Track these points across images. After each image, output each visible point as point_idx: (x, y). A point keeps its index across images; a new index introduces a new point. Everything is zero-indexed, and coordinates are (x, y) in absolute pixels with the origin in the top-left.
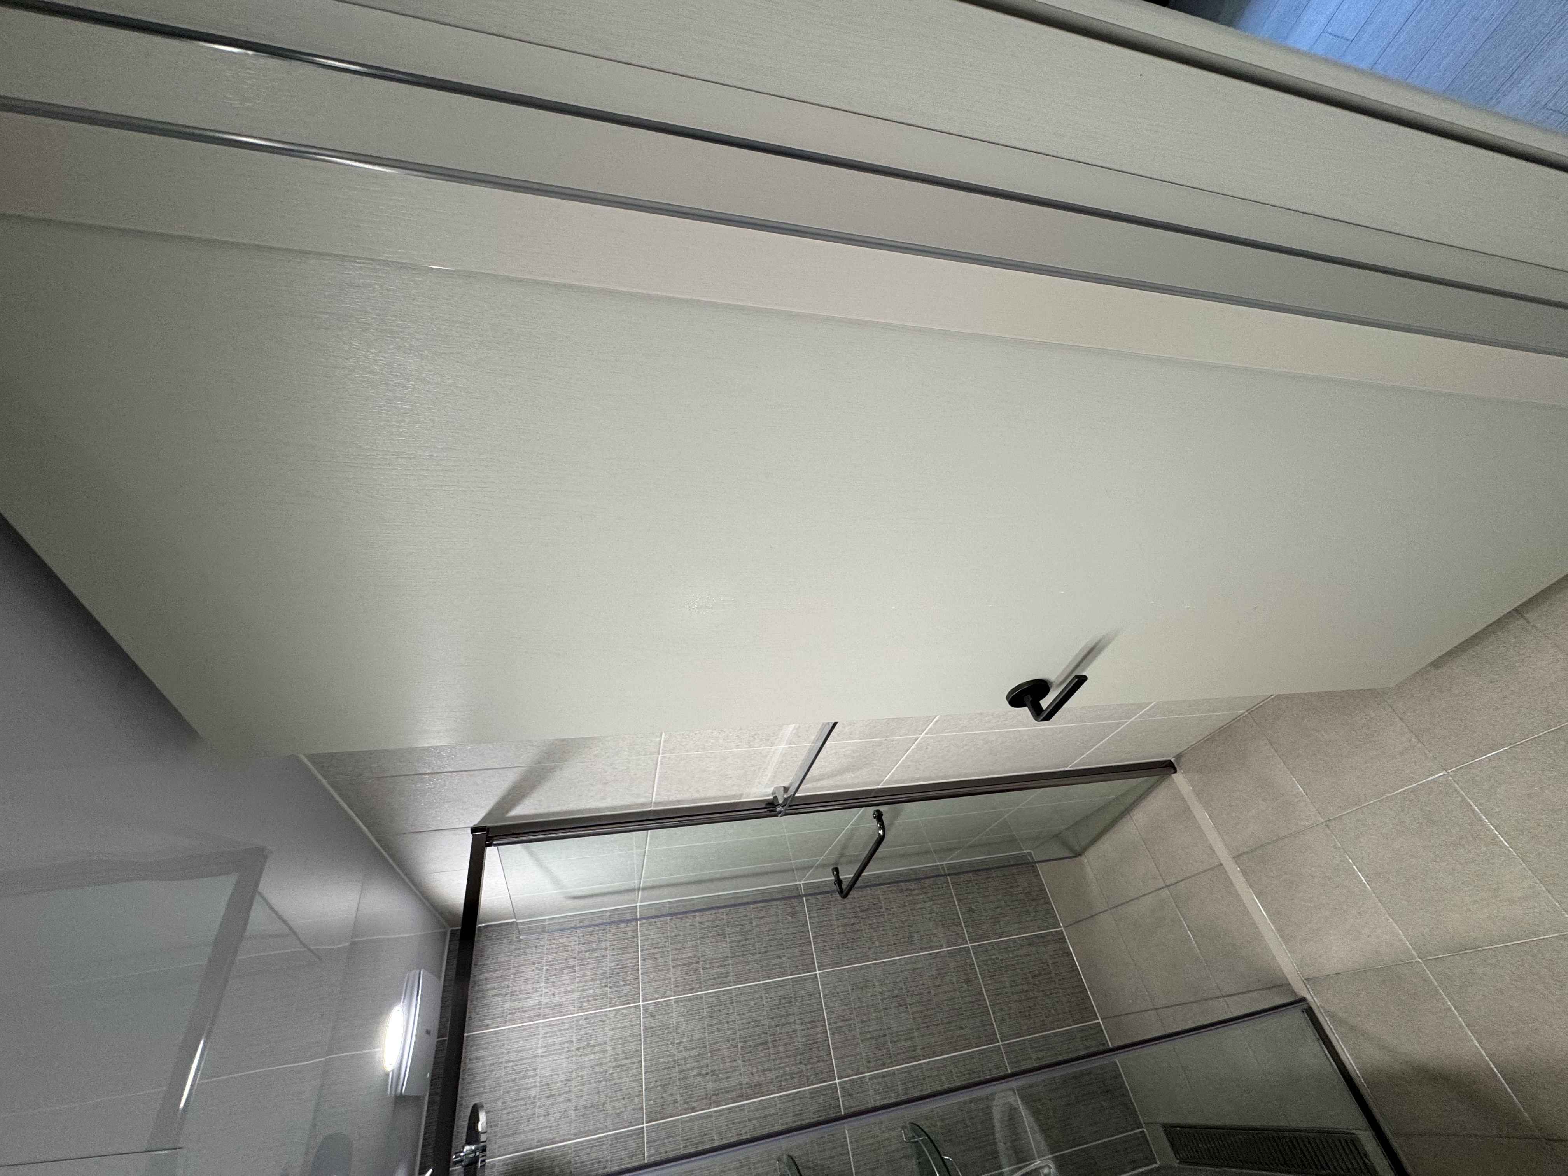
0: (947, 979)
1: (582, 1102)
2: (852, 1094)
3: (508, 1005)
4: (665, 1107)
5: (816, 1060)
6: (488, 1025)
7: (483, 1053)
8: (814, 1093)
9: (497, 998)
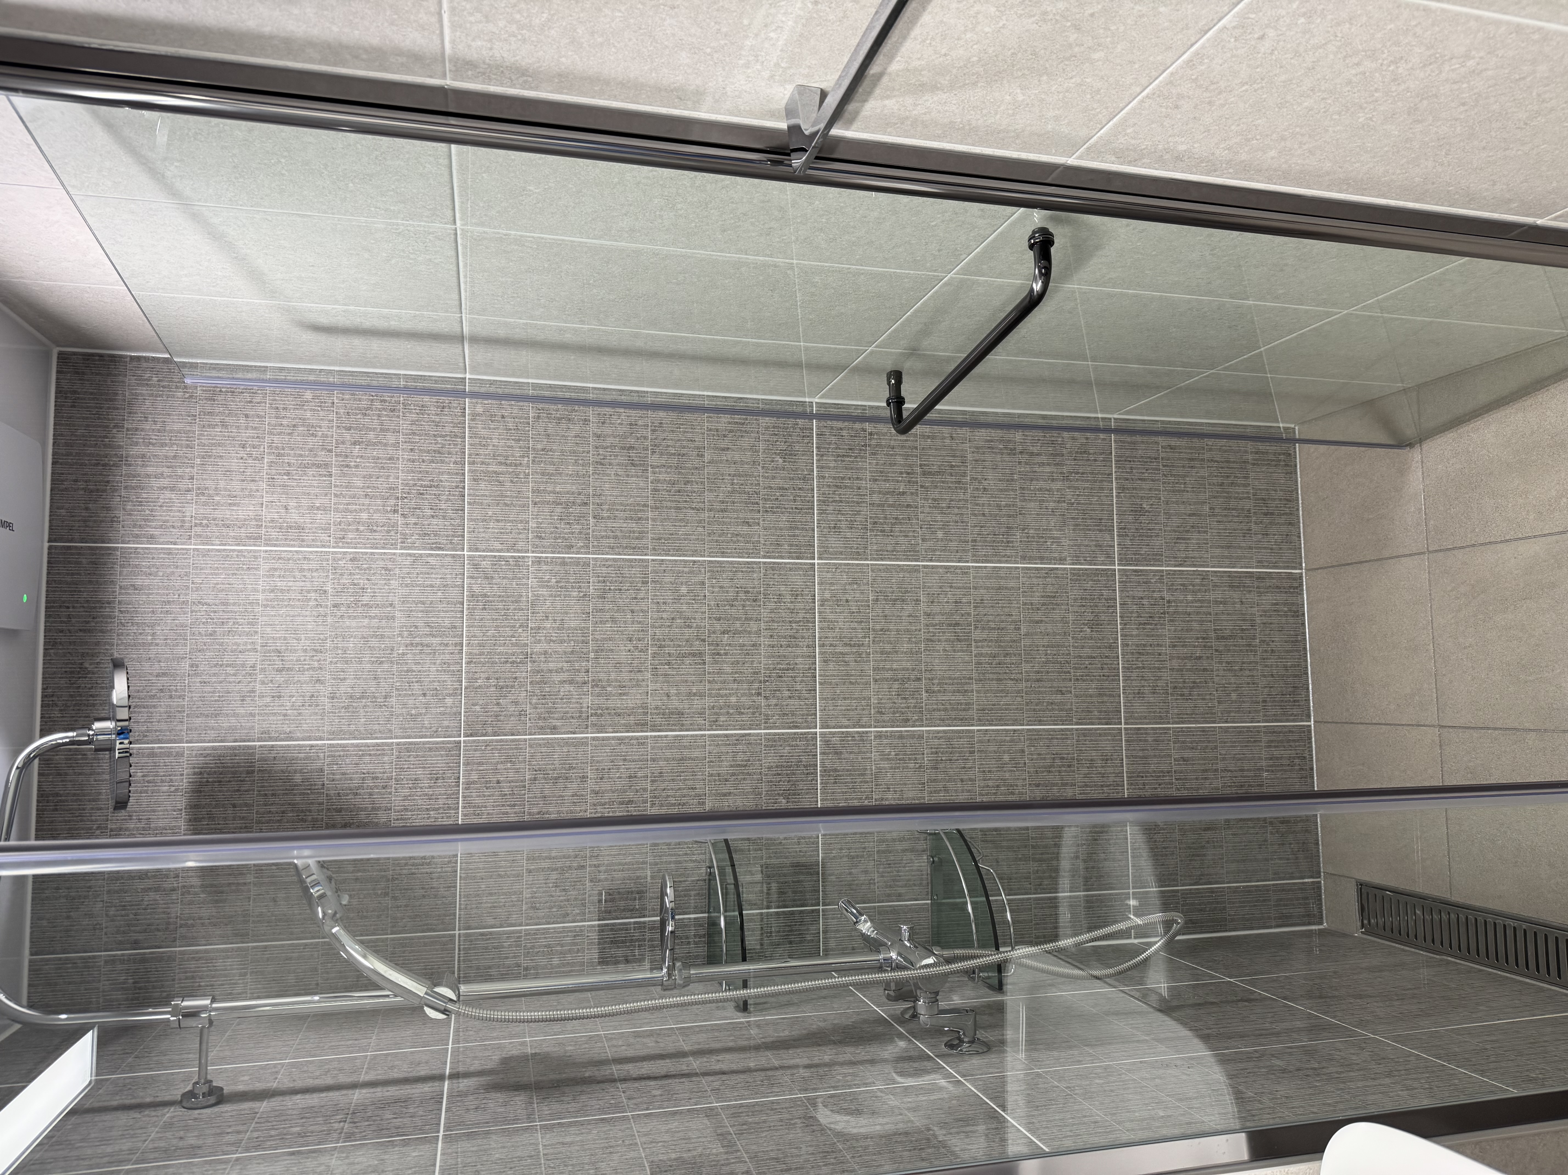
0: (1057, 615)
1: (343, 688)
2: (841, 753)
3: (191, 510)
4: (502, 718)
5: (787, 694)
6: (152, 537)
7: (147, 582)
8: (773, 742)
9: (168, 494)
